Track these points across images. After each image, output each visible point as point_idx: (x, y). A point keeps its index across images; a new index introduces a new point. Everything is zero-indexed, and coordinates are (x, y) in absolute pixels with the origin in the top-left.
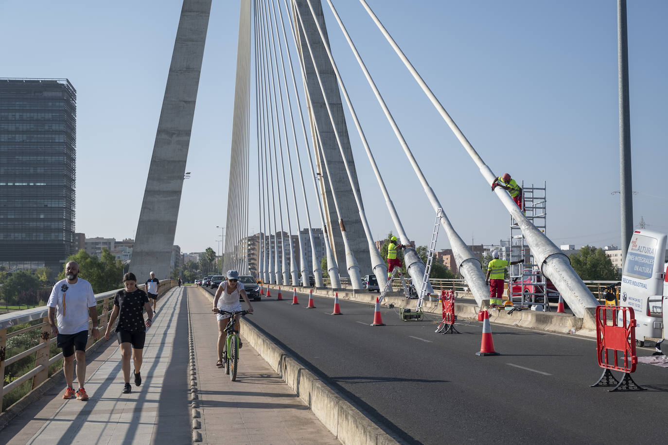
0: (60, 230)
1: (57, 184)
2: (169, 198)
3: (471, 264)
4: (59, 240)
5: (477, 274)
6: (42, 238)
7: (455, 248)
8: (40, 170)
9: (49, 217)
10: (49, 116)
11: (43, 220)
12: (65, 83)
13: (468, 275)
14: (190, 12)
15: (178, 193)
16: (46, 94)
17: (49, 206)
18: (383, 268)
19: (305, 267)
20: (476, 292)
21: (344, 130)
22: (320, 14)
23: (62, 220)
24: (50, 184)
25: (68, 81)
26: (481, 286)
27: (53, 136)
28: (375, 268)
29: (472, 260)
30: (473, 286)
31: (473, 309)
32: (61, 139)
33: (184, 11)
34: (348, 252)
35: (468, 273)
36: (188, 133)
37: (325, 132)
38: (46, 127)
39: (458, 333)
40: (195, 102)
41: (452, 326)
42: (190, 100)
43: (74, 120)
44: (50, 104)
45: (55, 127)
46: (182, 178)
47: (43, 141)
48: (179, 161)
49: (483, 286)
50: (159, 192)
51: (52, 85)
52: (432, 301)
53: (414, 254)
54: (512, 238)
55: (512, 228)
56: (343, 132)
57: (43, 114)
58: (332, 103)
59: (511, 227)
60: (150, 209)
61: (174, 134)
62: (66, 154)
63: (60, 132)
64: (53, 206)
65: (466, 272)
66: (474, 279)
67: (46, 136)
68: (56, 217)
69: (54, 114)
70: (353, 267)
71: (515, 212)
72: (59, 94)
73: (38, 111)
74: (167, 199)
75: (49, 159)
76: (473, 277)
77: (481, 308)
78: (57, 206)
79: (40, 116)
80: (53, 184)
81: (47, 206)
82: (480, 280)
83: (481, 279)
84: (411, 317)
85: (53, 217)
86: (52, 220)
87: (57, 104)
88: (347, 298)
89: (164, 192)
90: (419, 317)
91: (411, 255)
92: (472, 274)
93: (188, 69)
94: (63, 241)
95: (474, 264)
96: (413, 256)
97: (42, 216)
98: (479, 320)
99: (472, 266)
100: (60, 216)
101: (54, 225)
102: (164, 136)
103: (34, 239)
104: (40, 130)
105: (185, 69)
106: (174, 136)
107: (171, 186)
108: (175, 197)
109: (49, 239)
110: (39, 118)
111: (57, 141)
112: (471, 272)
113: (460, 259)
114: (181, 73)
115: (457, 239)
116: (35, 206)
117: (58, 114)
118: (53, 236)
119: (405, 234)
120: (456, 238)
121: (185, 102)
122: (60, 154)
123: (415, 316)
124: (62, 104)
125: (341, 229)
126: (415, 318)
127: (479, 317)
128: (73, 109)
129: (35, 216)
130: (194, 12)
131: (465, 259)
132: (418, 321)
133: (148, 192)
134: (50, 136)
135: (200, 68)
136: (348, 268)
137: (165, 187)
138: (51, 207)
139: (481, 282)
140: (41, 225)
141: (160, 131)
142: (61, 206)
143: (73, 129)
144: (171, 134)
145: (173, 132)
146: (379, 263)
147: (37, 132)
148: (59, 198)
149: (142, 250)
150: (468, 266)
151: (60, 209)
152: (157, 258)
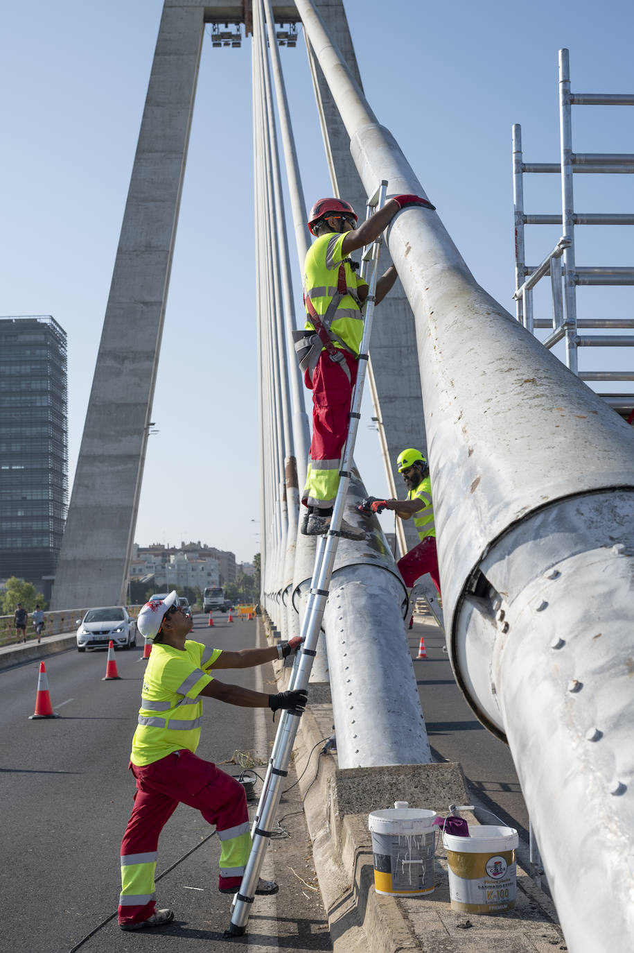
0: (44, 533)
1: (39, 466)
2: (120, 468)
4: (43, 548)
6: (19, 545)
8: (16, 447)
9: (29, 514)
10: (26, 369)
11: (21, 519)
12: (48, 321)
14: (151, 152)
15: (134, 458)
16: (21, 338)
17: (29, 498)
23: (47, 518)
24: (29, 467)
25: (52, 319)
27: (34, 398)
32: (47, 401)
33: (139, 151)
36: (152, 356)
37: (386, 347)
38: (23, 386)
40: (161, 304)
42: (153, 299)
43: (64, 374)
44: (28, 352)
45: (36, 385)
46: (142, 433)
47: (19, 405)
48: (136, 405)
50: (102, 458)
51: (30, 325)
57: (18, 368)
58: (396, 296)
60: (87, 487)
61: (126, 358)
62: (52, 424)
63: (43, 392)
64: (35, 498)
67: (23, 398)
68: (39, 513)
69: (33, 367)
72: (41, 338)
73: (10, 363)
74: (115, 469)
75: (28, 431)
78: (39, 497)
79: (14, 369)
80: (34, 467)
81: (25, 498)
85: (35, 513)
86: (32, 518)
87: (38, 352)
89: (110, 457)
93: (149, 248)
94: (49, 547)
97: (19, 514)
100: (45, 513)
101: (36, 525)
102: (110, 362)
103: (8, 546)
104: (14, 390)
105: (143, 249)
106: (127, 362)
107: (123, 447)
108: (130, 466)
109: (29, 545)
110: (13, 372)
111: (38, 404)
114: (137, 255)
116: (9, 498)
117: (39, 367)
118: (35, 541)
121: (145, 303)
122: (45, 423)
124: (44, 352)
128: (63, 359)
129: (9, 514)
130: (157, 151)
133: (85, 458)
134: (28, 398)
137: (111, 448)
138: (32, 500)
140: (18, 525)
141: (102, 355)
142: (45, 497)
143: (63, 388)
144: (122, 359)
145: (125, 354)
147: (11, 393)
148: (43, 486)
149: (75, 557)
150: (567, 593)
151: (44, 503)
152: (100, 570)
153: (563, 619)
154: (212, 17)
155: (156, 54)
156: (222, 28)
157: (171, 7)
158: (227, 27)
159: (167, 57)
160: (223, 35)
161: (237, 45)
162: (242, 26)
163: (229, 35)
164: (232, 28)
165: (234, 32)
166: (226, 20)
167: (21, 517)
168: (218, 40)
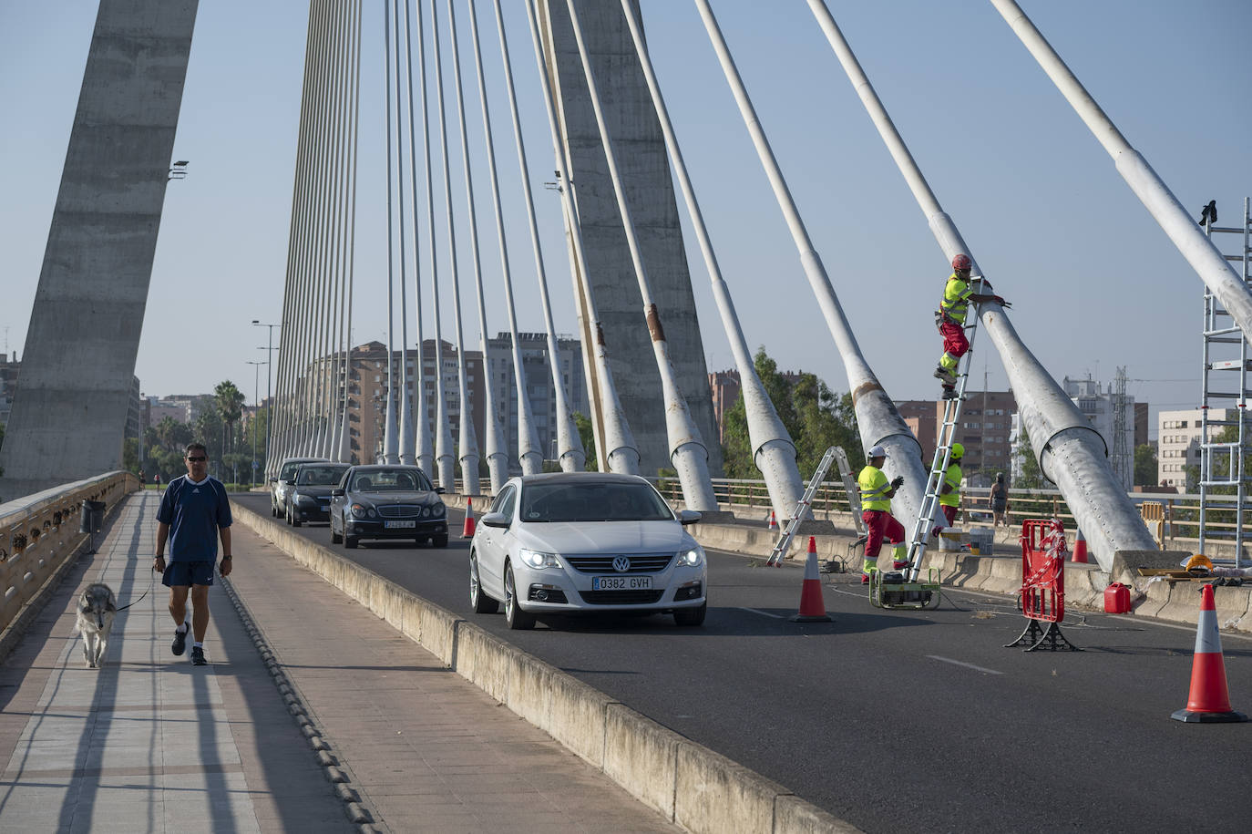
2: (126, 235)
3: (1076, 443)
5: (1097, 475)
7: (1027, 395)
13: (1067, 475)
15: (150, 220)
18: (783, 451)
19: (531, 444)
20: (1094, 525)
26: (1110, 511)
28: (760, 450)
29: (1080, 431)
30: (1085, 510)
31: (1083, 576)
34: (674, 402)
35: (1069, 470)
36: (182, 45)
39: (1073, 649)
41: (1054, 627)
46: (162, 178)
48: (153, 129)
49: (1113, 509)
50: (95, 218)
52: (948, 550)
53: (887, 411)
54: (1209, 367)
55: (1209, 339)
59: (1207, 337)
60: (68, 266)
61: (142, 47)
65: (1064, 468)
66: (1088, 488)
70: (686, 446)
71: (1230, 292)
74: (118, 236)
76: (1085, 481)
77: (1112, 575)
82: (1105, 492)
83: (1109, 489)
84: (904, 597)
89: (109, 215)
90: (928, 596)
91: (881, 415)
92: (1081, 474)
95: (1086, 444)
96: (885, 415)
98: (1107, 610)
99: (1080, 449)
102: (113, 53)
106: (142, 54)
107: (131, 200)
108: (142, 233)
112: (1077, 467)
113: (1042, 429)
115: (1031, 367)
119: (858, 352)
120: (1028, 367)
123: (916, 596)
125: (652, 333)
126: (915, 600)
127: (1107, 602)
131: (1059, 428)
132: (924, 609)
133: (63, 216)
136: (671, 450)
137: (111, 201)
139: (1109, 499)
141: (99, 39)
144: (134, 49)
145: (139, 41)
146: (771, 436)
149: (43, 385)
150: (1068, 448)
152: (86, 408)
153: (1067, 453)
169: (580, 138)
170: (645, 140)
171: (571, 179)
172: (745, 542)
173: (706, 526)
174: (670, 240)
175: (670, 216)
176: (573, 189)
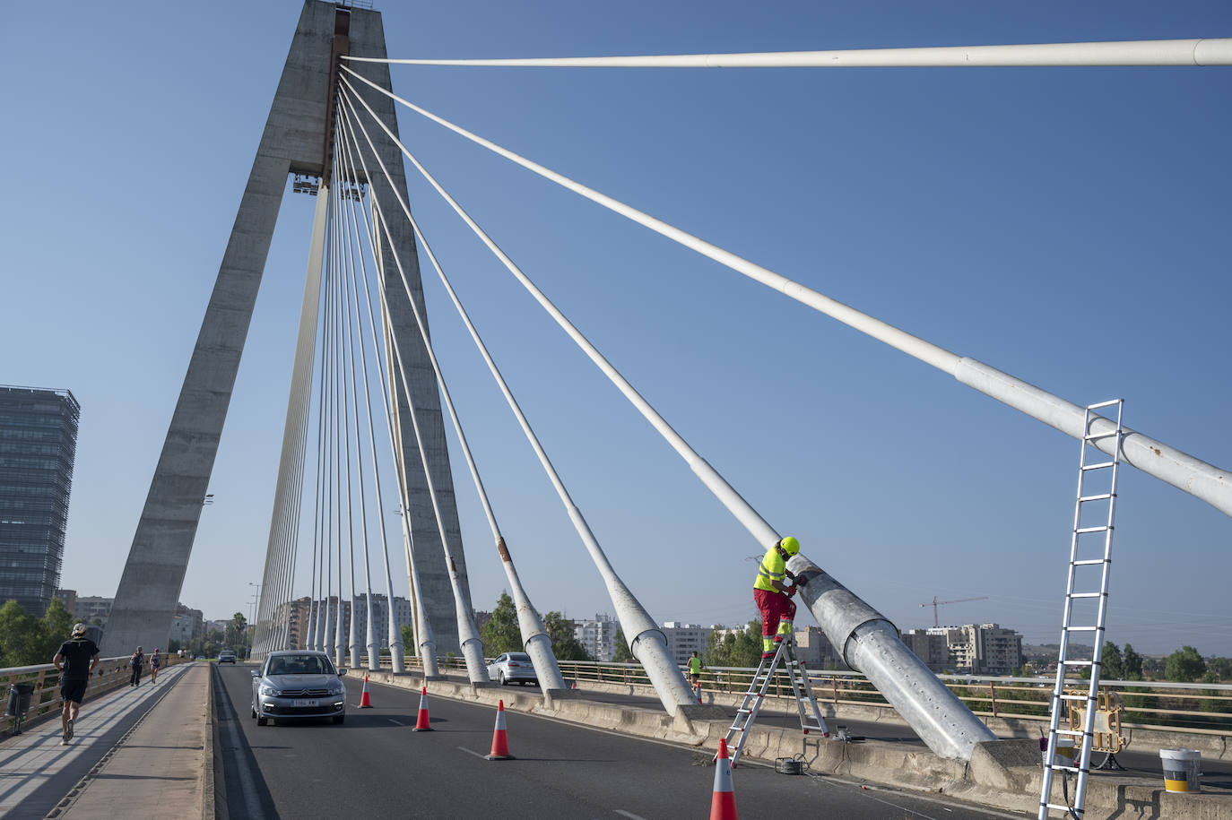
0: (37, 584)
1: (40, 523)
2: (177, 531)
4: (34, 597)
8: (19, 504)
9: (24, 566)
10: (39, 435)
11: (16, 570)
12: (65, 395)
14: (233, 269)
15: (192, 524)
16: (37, 407)
17: (26, 551)
21: (443, 447)
22: (417, 288)
23: (41, 570)
24: (29, 523)
25: (70, 393)
27: (42, 461)
32: (54, 465)
33: (225, 267)
36: (216, 438)
38: (34, 450)
40: (229, 395)
42: (222, 391)
43: (73, 443)
44: (42, 420)
45: (46, 450)
46: (200, 503)
47: (27, 466)
48: (198, 478)
50: (161, 522)
51: (48, 397)
56: (441, 449)
57: (31, 433)
60: (145, 546)
61: (194, 437)
62: (57, 486)
63: (52, 457)
64: (31, 551)
67: (33, 461)
68: (35, 566)
69: (46, 434)
72: (56, 409)
73: (24, 428)
74: (173, 532)
75: (33, 490)
78: (36, 551)
79: (26, 434)
80: (35, 523)
81: (22, 551)
85: (30, 566)
86: (26, 570)
87: (52, 421)
88: (524, 708)
89: (170, 521)
93: (223, 347)
97: (14, 565)
100: (40, 566)
101: (30, 577)
102: (178, 440)
104: (24, 452)
105: (218, 348)
106: (194, 441)
107: (183, 513)
108: (187, 530)
109: (20, 595)
110: (25, 436)
111: (46, 467)
114: (213, 352)
116: (6, 550)
117: (51, 434)
121: (215, 393)
122: (49, 484)
124: (58, 421)
128: (74, 429)
129: (3, 564)
130: (239, 269)
133: (146, 521)
134: (37, 461)
135: (242, 348)
136: (524, 640)
137: (172, 514)
138: (28, 553)
140: (12, 576)
141: (171, 433)
142: (41, 552)
143: (71, 455)
144: (189, 438)
145: (192, 434)
147: (20, 455)
148: (41, 541)
149: (126, 610)
151: (40, 556)
152: (149, 621)
154: (295, 169)
155: (247, 190)
156: (303, 178)
157: (264, 156)
158: (307, 178)
159: (256, 195)
160: (303, 185)
161: (314, 193)
162: (321, 180)
163: (309, 185)
164: (312, 180)
165: (313, 183)
166: (307, 173)
167: (16, 568)
168: (298, 187)
169: (413, 489)
170: (445, 491)
171: (408, 508)
172: (619, 721)
173: (565, 702)
174: (456, 539)
175: (456, 528)
176: (409, 514)
